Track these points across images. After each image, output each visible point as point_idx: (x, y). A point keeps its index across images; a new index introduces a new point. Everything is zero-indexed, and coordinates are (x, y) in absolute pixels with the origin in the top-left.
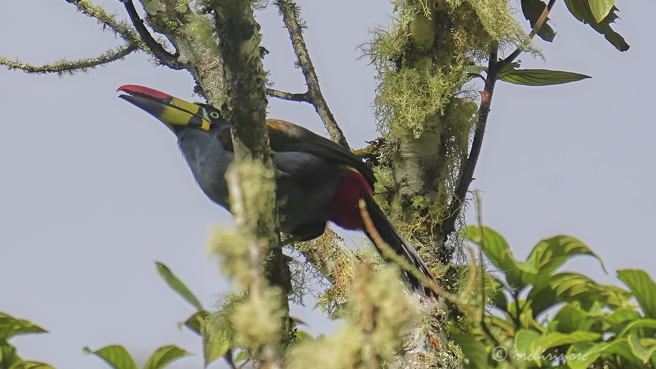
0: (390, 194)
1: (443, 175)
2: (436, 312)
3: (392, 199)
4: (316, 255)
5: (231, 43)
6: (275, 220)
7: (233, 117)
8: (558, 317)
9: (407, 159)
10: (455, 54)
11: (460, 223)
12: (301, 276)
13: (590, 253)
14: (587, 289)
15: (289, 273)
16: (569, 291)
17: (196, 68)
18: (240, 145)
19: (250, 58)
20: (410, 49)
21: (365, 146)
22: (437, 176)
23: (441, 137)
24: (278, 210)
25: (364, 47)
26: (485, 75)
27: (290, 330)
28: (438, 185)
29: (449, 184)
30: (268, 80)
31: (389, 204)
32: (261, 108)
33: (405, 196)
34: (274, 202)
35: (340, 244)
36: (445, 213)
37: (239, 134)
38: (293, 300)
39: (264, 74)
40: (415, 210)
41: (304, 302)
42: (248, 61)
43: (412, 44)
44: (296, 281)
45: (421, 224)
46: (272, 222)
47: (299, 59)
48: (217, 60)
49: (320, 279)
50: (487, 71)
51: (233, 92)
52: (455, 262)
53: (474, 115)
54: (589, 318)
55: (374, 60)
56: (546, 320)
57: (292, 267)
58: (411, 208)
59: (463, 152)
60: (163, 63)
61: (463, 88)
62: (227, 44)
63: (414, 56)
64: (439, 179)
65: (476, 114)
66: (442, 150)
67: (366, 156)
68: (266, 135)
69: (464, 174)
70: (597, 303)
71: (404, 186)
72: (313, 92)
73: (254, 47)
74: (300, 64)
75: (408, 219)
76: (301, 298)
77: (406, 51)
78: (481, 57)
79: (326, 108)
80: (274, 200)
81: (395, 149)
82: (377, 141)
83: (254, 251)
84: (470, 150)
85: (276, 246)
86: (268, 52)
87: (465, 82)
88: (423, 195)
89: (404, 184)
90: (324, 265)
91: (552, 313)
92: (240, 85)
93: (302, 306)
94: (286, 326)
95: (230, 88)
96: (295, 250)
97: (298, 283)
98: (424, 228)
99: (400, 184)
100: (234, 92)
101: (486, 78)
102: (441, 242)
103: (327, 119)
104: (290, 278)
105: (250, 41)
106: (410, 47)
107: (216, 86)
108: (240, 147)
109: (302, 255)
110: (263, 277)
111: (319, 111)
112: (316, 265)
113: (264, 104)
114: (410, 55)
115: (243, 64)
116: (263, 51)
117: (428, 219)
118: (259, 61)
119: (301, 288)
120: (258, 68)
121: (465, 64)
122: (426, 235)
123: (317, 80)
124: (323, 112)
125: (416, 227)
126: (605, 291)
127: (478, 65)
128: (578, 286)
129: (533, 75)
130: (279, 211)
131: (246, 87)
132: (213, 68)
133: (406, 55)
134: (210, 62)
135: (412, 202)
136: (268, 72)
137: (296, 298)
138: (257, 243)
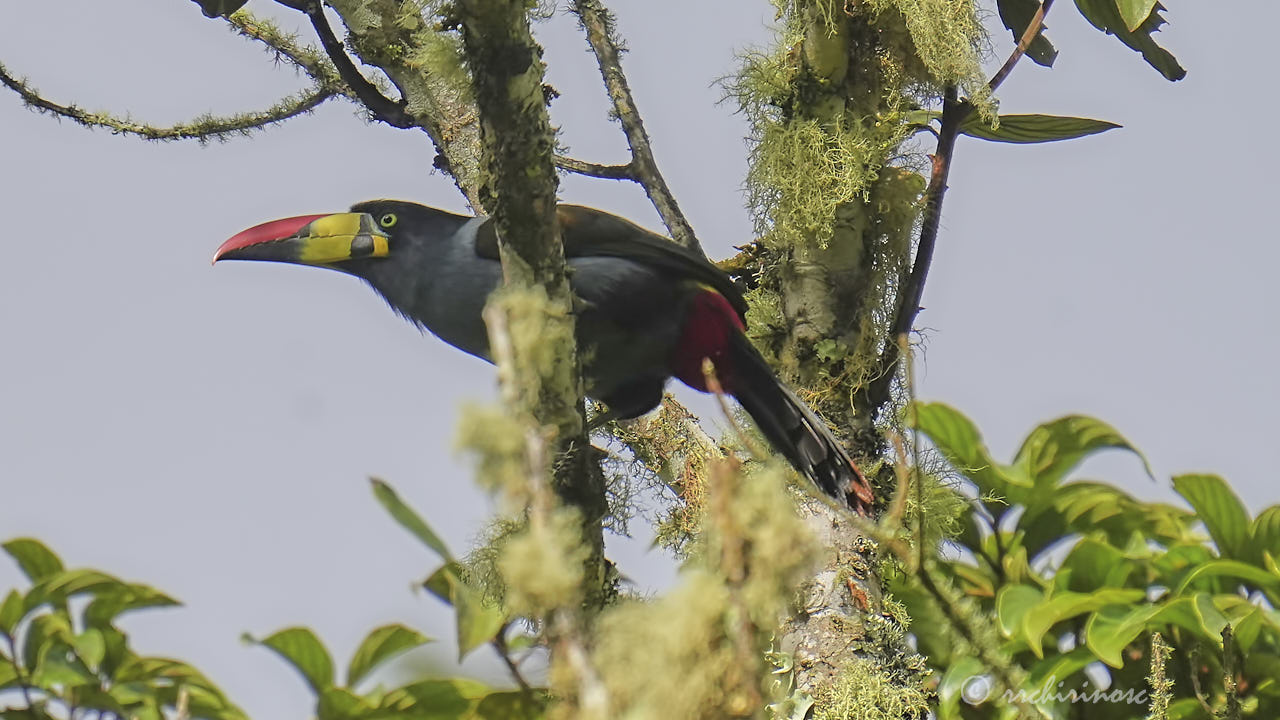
0: (778, 337)
1: (868, 301)
2: (861, 543)
3: (781, 347)
4: (651, 448)
5: (492, 80)
6: (576, 388)
7: (499, 208)
8: (1070, 560)
9: (805, 275)
10: (885, 92)
11: (900, 385)
12: (623, 485)
13: (1123, 445)
14: (1120, 511)
15: (601, 478)
16: (1089, 513)
17: (437, 126)
18: (512, 257)
19: (526, 105)
20: (805, 84)
21: (734, 254)
22: (858, 304)
23: (864, 237)
24: (580, 369)
25: (726, 82)
26: (937, 126)
27: (606, 581)
28: (859, 321)
29: (878, 318)
30: (558, 144)
31: (777, 356)
32: (547, 192)
33: (803, 341)
34: (574, 355)
35: (693, 427)
36: (873, 370)
37: (509, 238)
38: (611, 527)
39: (552, 133)
40: (820, 364)
41: (631, 530)
42: (524, 110)
43: (809, 75)
44: (615, 494)
45: (833, 389)
46: (572, 390)
47: (616, 105)
48: (472, 112)
49: (660, 490)
50: (941, 119)
51: (497, 165)
52: (892, 456)
53: (920, 197)
54: (1126, 561)
55: (744, 105)
56: (1048, 567)
57: (609, 470)
58: (814, 361)
59: (903, 261)
60: (379, 117)
61: (901, 151)
62: (485, 82)
63: (814, 96)
64: (862, 309)
65: (923, 195)
66: (866, 260)
67: (734, 273)
68: (557, 239)
69: (904, 303)
70: (1138, 535)
71: (802, 323)
72: (642, 163)
73: (532, 86)
74: (617, 114)
75: (808, 382)
76: (624, 524)
77: (800, 87)
78: (928, 96)
79: (664, 191)
80: (573, 351)
81: (784, 258)
82: (754, 246)
83: (535, 446)
84: (913, 257)
85: (579, 433)
86: (557, 96)
87: (903, 139)
88: (835, 338)
89: (800, 320)
90: (664, 464)
91: (1058, 553)
92: (510, 154)
93: (626, 538)
94: (599, 574)
95: (493, 158)
96: (615, 439)
97: (619, 497)
98: (837, 396)
99: (793, 321)
100: (501, 165)
101: (939, 133)
102: (868, 419)
103: (666, 208)
104: (604, 489)
105: (526, 76)
106: (806, 81)
107: (472, 156)
108: (513, 261)
109: (627, 449)
110: (551, 491)
111: (653, 195)
112: (652, 464)
113: (552, 184)
114: (807, 93)
115: (514, 117)
116: (548, 93)
117: (843, 379)
118: (542, 110)
119: (624, 505)
120: (540, 123)
121: (902, 108)
122: (840, 409)
123: (647, 142)
124: (659, 197)
125: (824, 394)
126: (1151, 513)
127: (925, 108)
128: (1104, 505)
129: (1021, 125)
130: (582, 371)
131: (520, 156)
132: (466, 125)
133: (800, 95)
134: (461, 115)
135: (816, 352)
136: (558, 130)
137: (616, 524)
138: (538, 431)
